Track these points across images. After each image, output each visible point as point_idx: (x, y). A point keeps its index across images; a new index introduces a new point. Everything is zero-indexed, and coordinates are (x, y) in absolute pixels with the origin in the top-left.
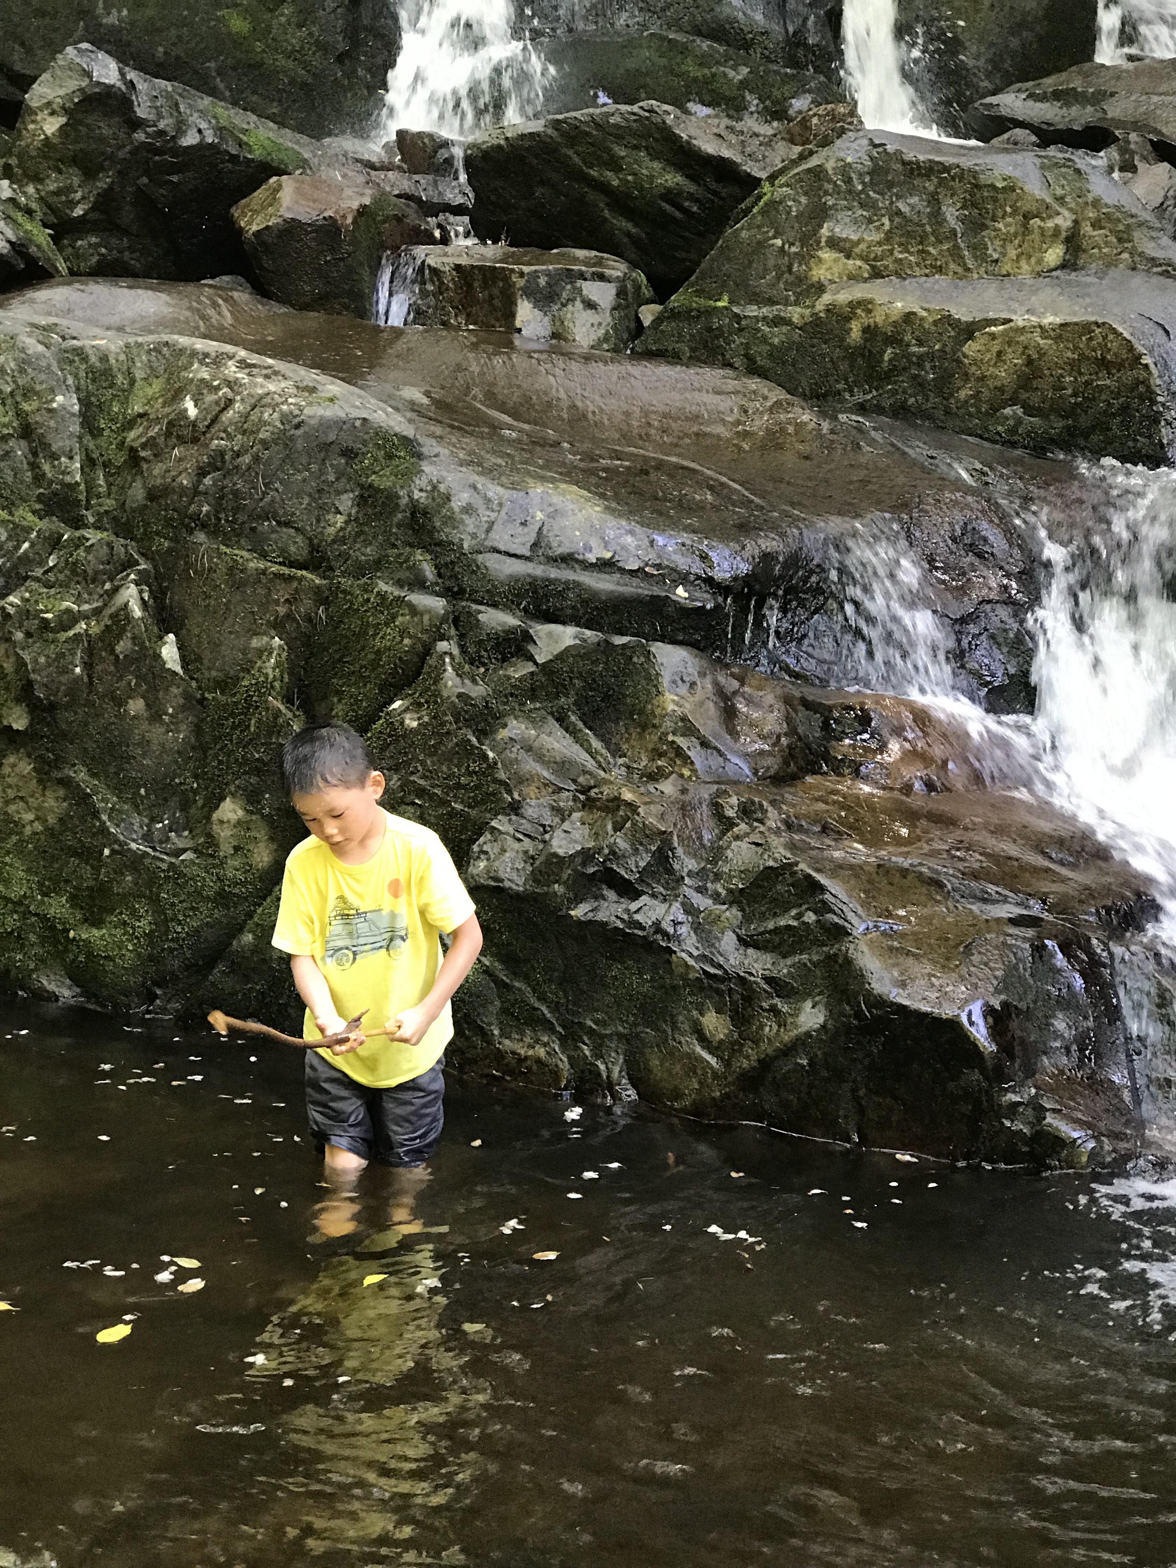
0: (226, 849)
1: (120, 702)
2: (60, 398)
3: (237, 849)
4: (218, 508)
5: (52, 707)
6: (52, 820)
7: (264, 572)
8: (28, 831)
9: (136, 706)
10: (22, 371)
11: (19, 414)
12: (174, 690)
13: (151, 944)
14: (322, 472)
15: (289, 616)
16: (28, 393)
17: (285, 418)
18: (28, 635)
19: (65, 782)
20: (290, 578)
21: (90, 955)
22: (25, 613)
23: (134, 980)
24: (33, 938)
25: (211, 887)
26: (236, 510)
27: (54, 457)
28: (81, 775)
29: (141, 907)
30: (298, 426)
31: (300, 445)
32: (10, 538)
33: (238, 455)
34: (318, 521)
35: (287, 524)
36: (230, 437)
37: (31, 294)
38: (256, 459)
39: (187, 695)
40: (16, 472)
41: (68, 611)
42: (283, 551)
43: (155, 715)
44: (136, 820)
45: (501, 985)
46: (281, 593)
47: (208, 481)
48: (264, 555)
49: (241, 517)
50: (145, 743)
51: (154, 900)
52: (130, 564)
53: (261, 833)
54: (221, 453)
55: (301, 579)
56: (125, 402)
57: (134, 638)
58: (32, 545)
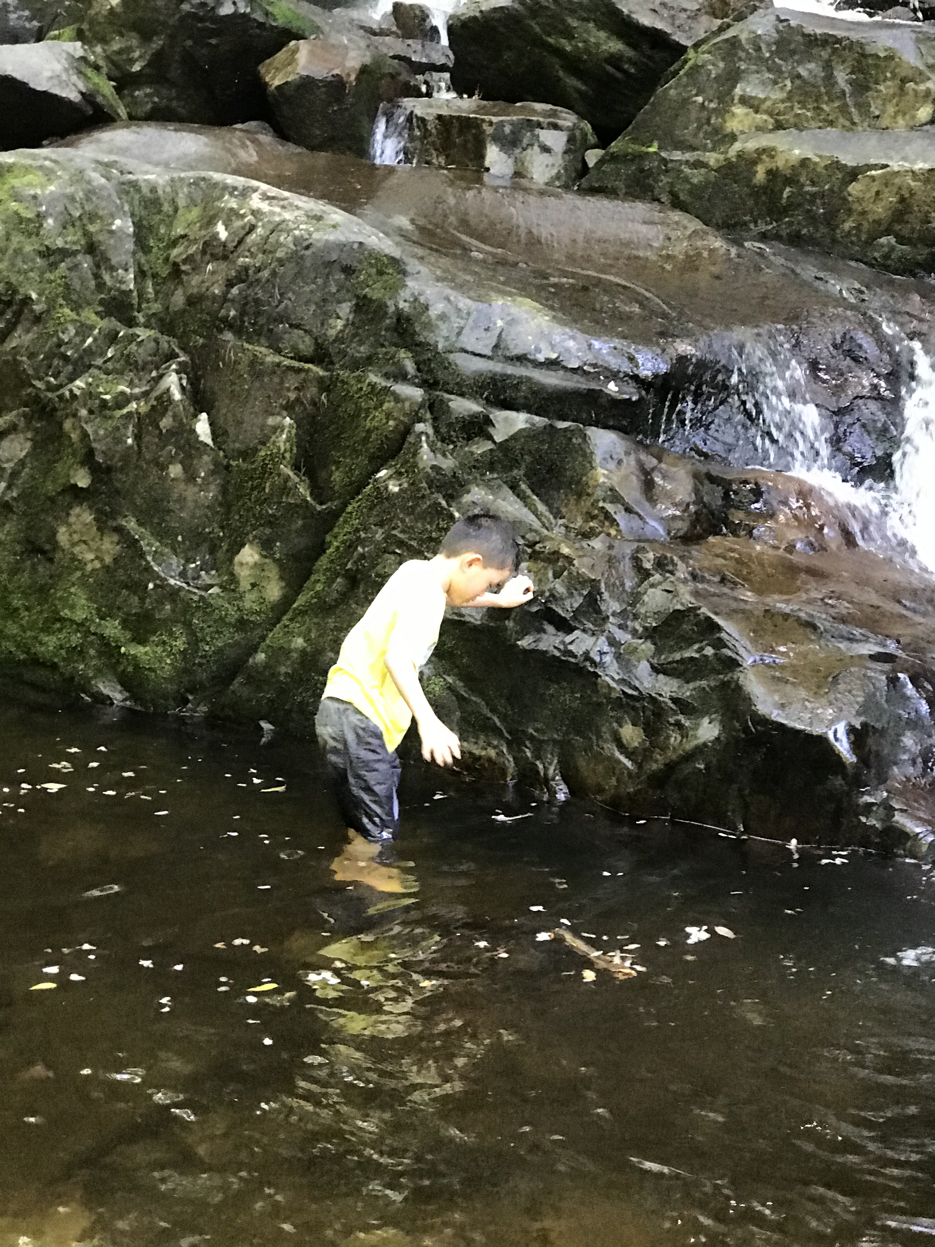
0: (245, 585)
1: (163, 467)
2: (118, 222)
3: (253, 585)
4: (242, 313)
5: (109, 470)
6: (108, 560)
7: (278, 365)
8: (89, 567)
9: (175, 470)
10: (88, 199)
11: (86, 234)
12: (206, 458)
13: (184, 659)
14: (326, 284)
15: (298, 399)
16: (93, 217)
17: (297, 241)
18: (91, 412)
19: (119, 530)
20: (299, 371)
21: (137, 667)
22: (89, 394)
23: (171, 688)
24: (92, 652)
25: (233, 615)
26: (258, 314)
27: (112, 269)
28: (131, 524)
29: (177, 630)
30: (307, 248)
31: (308, 263)
32: (77, 334)
33: (259, 270)
34: (322, 324)
35: (298, 326)
36: (253, 255)
37: (96, 135)
38: (274, 273)
39: (216, 463)
40: (83, 281)
41: (123, 393)
42: (294, 348)
43: (190, 477)
44: (174, 560)
45: (460, 698)
46: (292, 381)
47: (235, 291)
48: (278, 351)
49: (262, 320)
50: (182, 499)
51: (188, 625)
52: (172, 356)
53: (273, 572)
54: (246, 268)
55: (308, 370)
56: (170, 226)
57: (175, 416)
58: (95, 340)
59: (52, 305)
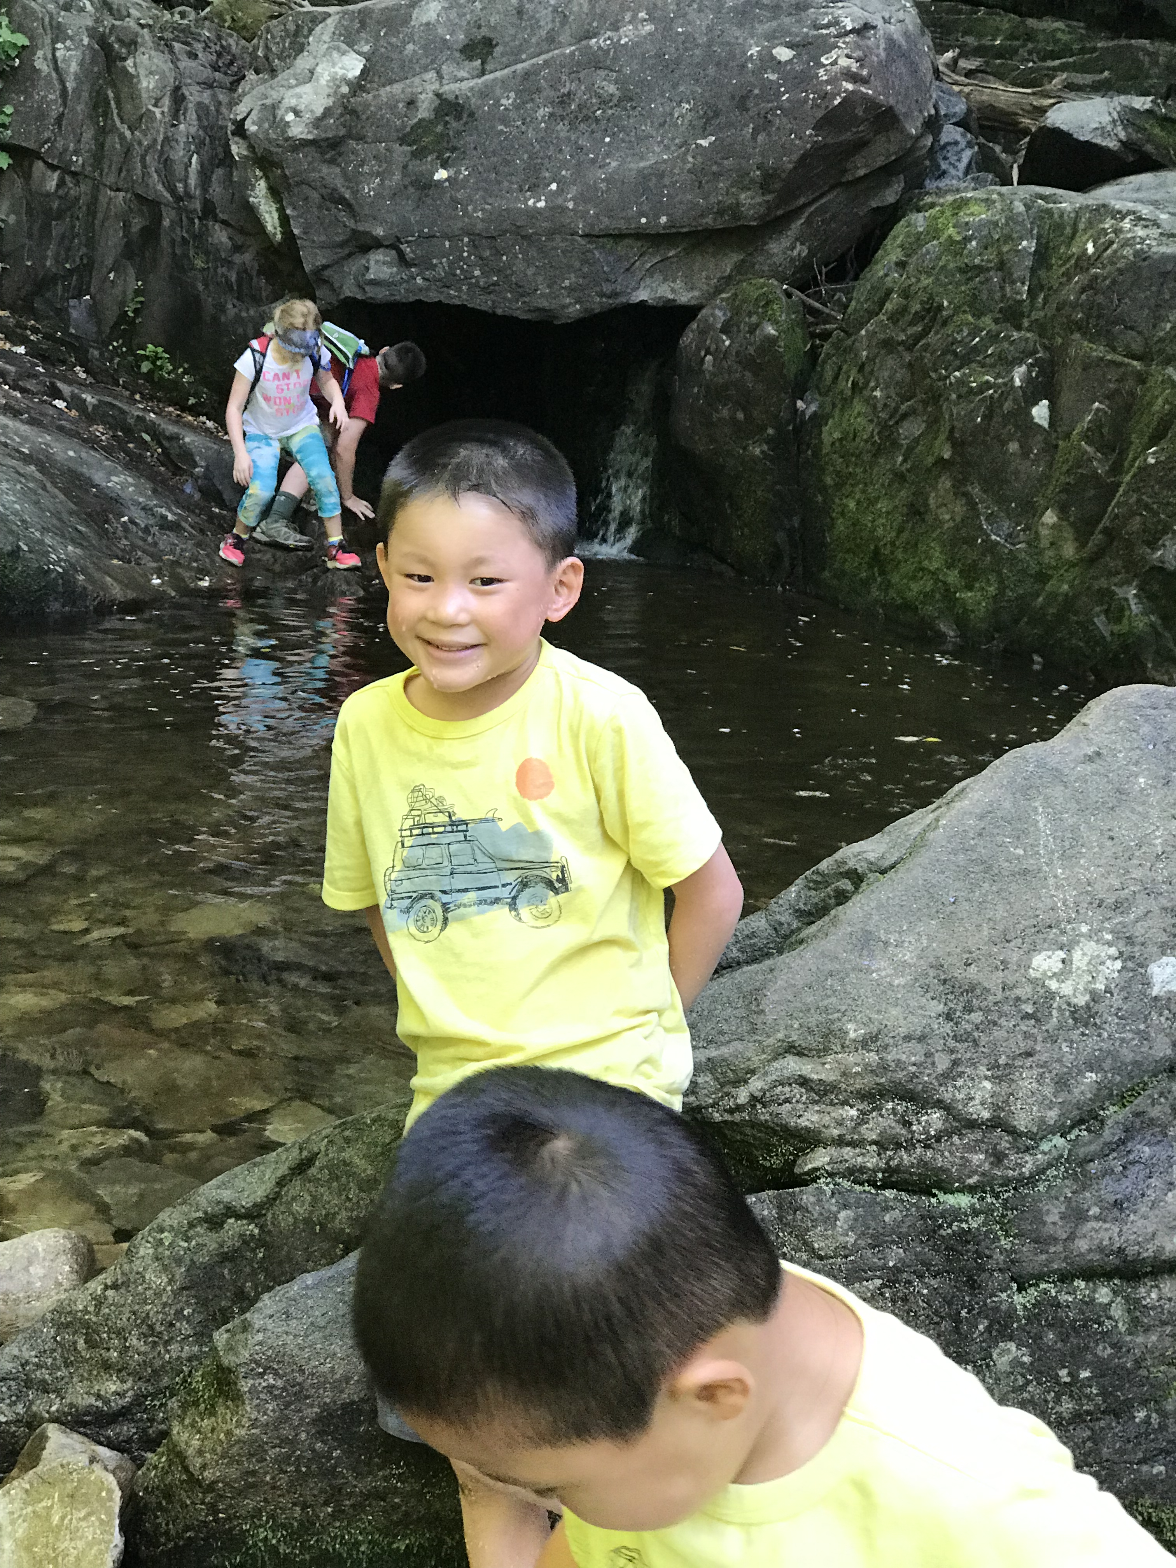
0: (1044, 543)
1: (1004, 443)
2: (1025, 243)
3: (1052, 544)
4: (1088, 317)
5: (963, 443)
6: (958, 519)
7: (1102, 359)
8: (946, 526)
9: (1013, 447)
10: (1007, 224)
11: (1000, 253)
12: (1039, 438)
13: (995, 603)
14: (1160, 292)
15: (1117, 391)
16: (1008, 238)
17: (1137, 253)
18: (959, 397)
19: (965, 494)
20: (1119, 365)
21: (966, 610)
22: (961, 382)
23: (984, 626)
24: (938, 596)
25: (1034, 568)
26: (1099, 317)
27: (1013, 282)
28: (976, 491)
29: (993, 578)
30: (1145, 260)
31: (1145, 273)
32: (969, 334)
33: (1105, 278)
34: (1154, 326)
35: (1132, 328)
36: (1104, 268)
38: (1114, 282)
39: (1046, 441)
40: (990, 291)
41: (987, 382)
42: (1127, 346)
43: (1025, 452)
44: (1006, 524)
45: (1158, 634)
46: (1112, 375)
47: (1084, 297)
48: (1114, 350)
49: (1102, 322)
50: (1017, 473)
51: (999, 574)
52: (1032, 353)
53: (1068, 533)
54: (1096, 277)
55: (1128, 364)
56: (1069, 246)
57: (1015, 400)
58: (982, 339)
59: (957, 310)
